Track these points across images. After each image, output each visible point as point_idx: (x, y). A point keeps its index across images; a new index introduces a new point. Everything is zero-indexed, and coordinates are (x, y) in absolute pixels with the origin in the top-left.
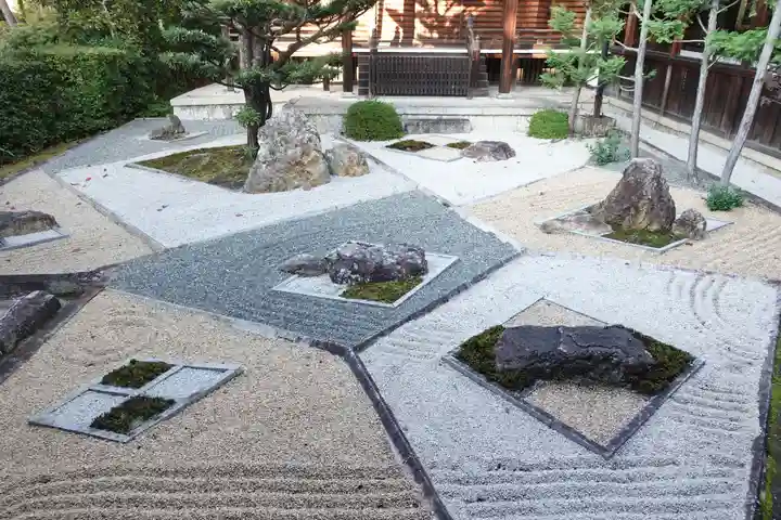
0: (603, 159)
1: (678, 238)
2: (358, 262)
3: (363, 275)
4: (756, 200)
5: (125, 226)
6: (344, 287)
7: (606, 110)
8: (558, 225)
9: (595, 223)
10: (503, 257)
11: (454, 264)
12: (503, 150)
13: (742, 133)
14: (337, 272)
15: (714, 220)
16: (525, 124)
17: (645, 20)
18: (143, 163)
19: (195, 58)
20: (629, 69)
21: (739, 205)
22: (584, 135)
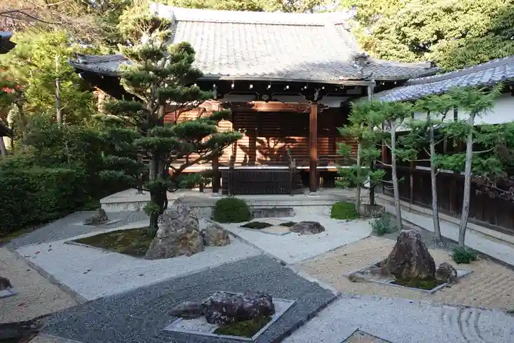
0: (381, 231)
1: (441, 283)
2: (226, 306)
3: (230, 316)
4: (485, 256)
5: (59, 285)
6: (216, 326)
7: (377, 201)
8: (360, 276)
9: (384, 274)
10: (326, 300)
11: (293, 306)
12: (316, 227)
13: (465, 213)
14: (211, 314)
15: (461, 270)
16: (328, 210)
17: (393, 149)
18: (78, 241)
19: (121, 173)
20: (388, 176)
21: (474, 259)
22: (366, 217)
